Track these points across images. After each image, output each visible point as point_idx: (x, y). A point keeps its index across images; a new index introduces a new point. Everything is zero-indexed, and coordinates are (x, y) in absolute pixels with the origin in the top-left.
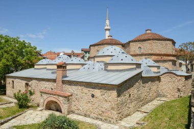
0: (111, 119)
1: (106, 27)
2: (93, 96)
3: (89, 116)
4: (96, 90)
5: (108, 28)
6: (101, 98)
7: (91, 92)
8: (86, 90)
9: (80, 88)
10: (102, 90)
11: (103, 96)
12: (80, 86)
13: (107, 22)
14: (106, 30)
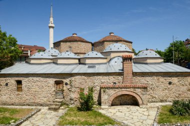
0: (187, 99)
1: (50, 25)
2: (170, 83)
3: (166, 101)
4: (173, 78)
5: (53, 25)
6: (178, 83)
7: (168, 80)
8: (162, 79)
9: (155, 78)
10: (179, 78)
11: (180, 82)
12: (157, 76)
13: (51, 19)
14: (50, 27)
